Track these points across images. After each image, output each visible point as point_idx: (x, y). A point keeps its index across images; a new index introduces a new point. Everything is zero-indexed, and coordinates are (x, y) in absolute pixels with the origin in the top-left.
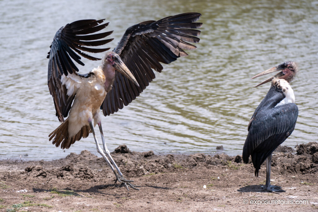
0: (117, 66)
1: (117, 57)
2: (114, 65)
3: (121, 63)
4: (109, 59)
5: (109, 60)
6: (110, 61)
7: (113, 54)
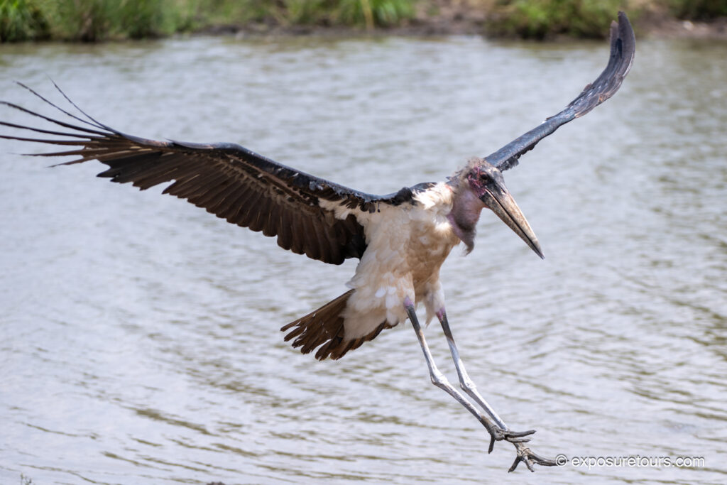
0: (491, 201)
1: (493, 176)
2: (484, 196)
3: (503, 193)
4: (473, 179)
5: (471, 182)
6: (475, 186)
7: (483, 166)
